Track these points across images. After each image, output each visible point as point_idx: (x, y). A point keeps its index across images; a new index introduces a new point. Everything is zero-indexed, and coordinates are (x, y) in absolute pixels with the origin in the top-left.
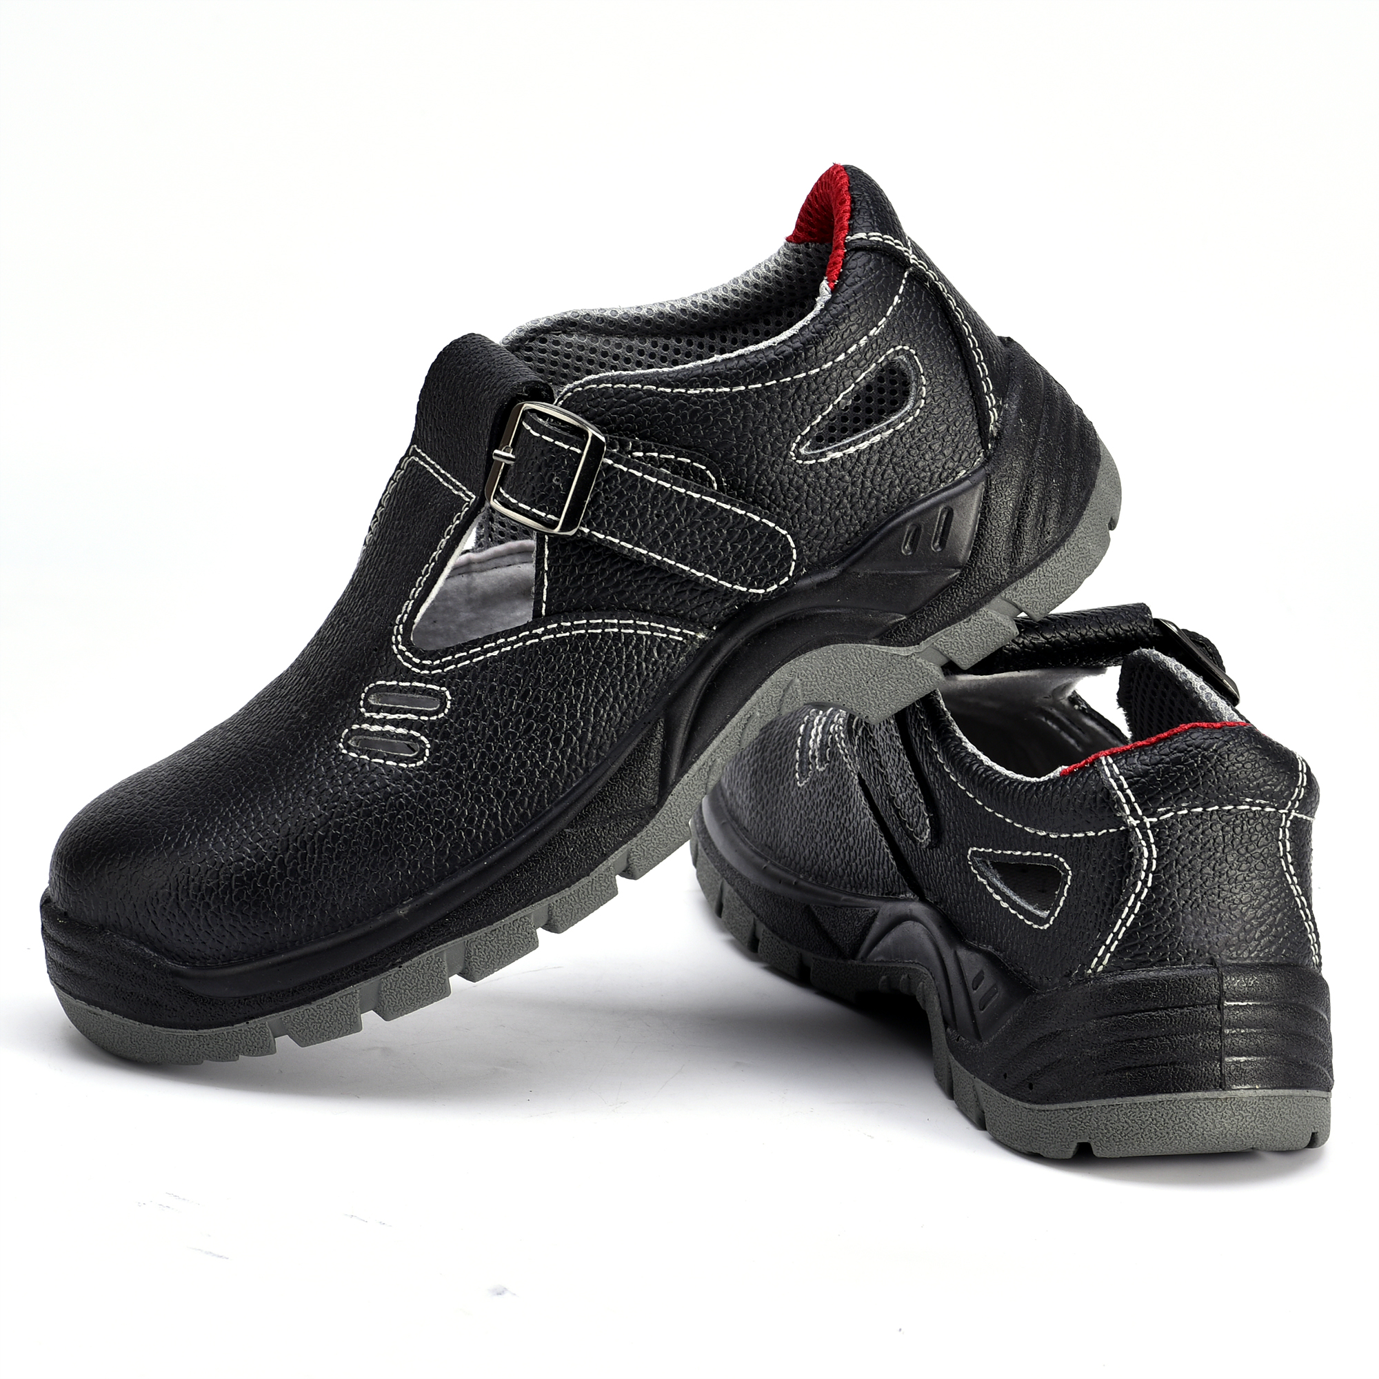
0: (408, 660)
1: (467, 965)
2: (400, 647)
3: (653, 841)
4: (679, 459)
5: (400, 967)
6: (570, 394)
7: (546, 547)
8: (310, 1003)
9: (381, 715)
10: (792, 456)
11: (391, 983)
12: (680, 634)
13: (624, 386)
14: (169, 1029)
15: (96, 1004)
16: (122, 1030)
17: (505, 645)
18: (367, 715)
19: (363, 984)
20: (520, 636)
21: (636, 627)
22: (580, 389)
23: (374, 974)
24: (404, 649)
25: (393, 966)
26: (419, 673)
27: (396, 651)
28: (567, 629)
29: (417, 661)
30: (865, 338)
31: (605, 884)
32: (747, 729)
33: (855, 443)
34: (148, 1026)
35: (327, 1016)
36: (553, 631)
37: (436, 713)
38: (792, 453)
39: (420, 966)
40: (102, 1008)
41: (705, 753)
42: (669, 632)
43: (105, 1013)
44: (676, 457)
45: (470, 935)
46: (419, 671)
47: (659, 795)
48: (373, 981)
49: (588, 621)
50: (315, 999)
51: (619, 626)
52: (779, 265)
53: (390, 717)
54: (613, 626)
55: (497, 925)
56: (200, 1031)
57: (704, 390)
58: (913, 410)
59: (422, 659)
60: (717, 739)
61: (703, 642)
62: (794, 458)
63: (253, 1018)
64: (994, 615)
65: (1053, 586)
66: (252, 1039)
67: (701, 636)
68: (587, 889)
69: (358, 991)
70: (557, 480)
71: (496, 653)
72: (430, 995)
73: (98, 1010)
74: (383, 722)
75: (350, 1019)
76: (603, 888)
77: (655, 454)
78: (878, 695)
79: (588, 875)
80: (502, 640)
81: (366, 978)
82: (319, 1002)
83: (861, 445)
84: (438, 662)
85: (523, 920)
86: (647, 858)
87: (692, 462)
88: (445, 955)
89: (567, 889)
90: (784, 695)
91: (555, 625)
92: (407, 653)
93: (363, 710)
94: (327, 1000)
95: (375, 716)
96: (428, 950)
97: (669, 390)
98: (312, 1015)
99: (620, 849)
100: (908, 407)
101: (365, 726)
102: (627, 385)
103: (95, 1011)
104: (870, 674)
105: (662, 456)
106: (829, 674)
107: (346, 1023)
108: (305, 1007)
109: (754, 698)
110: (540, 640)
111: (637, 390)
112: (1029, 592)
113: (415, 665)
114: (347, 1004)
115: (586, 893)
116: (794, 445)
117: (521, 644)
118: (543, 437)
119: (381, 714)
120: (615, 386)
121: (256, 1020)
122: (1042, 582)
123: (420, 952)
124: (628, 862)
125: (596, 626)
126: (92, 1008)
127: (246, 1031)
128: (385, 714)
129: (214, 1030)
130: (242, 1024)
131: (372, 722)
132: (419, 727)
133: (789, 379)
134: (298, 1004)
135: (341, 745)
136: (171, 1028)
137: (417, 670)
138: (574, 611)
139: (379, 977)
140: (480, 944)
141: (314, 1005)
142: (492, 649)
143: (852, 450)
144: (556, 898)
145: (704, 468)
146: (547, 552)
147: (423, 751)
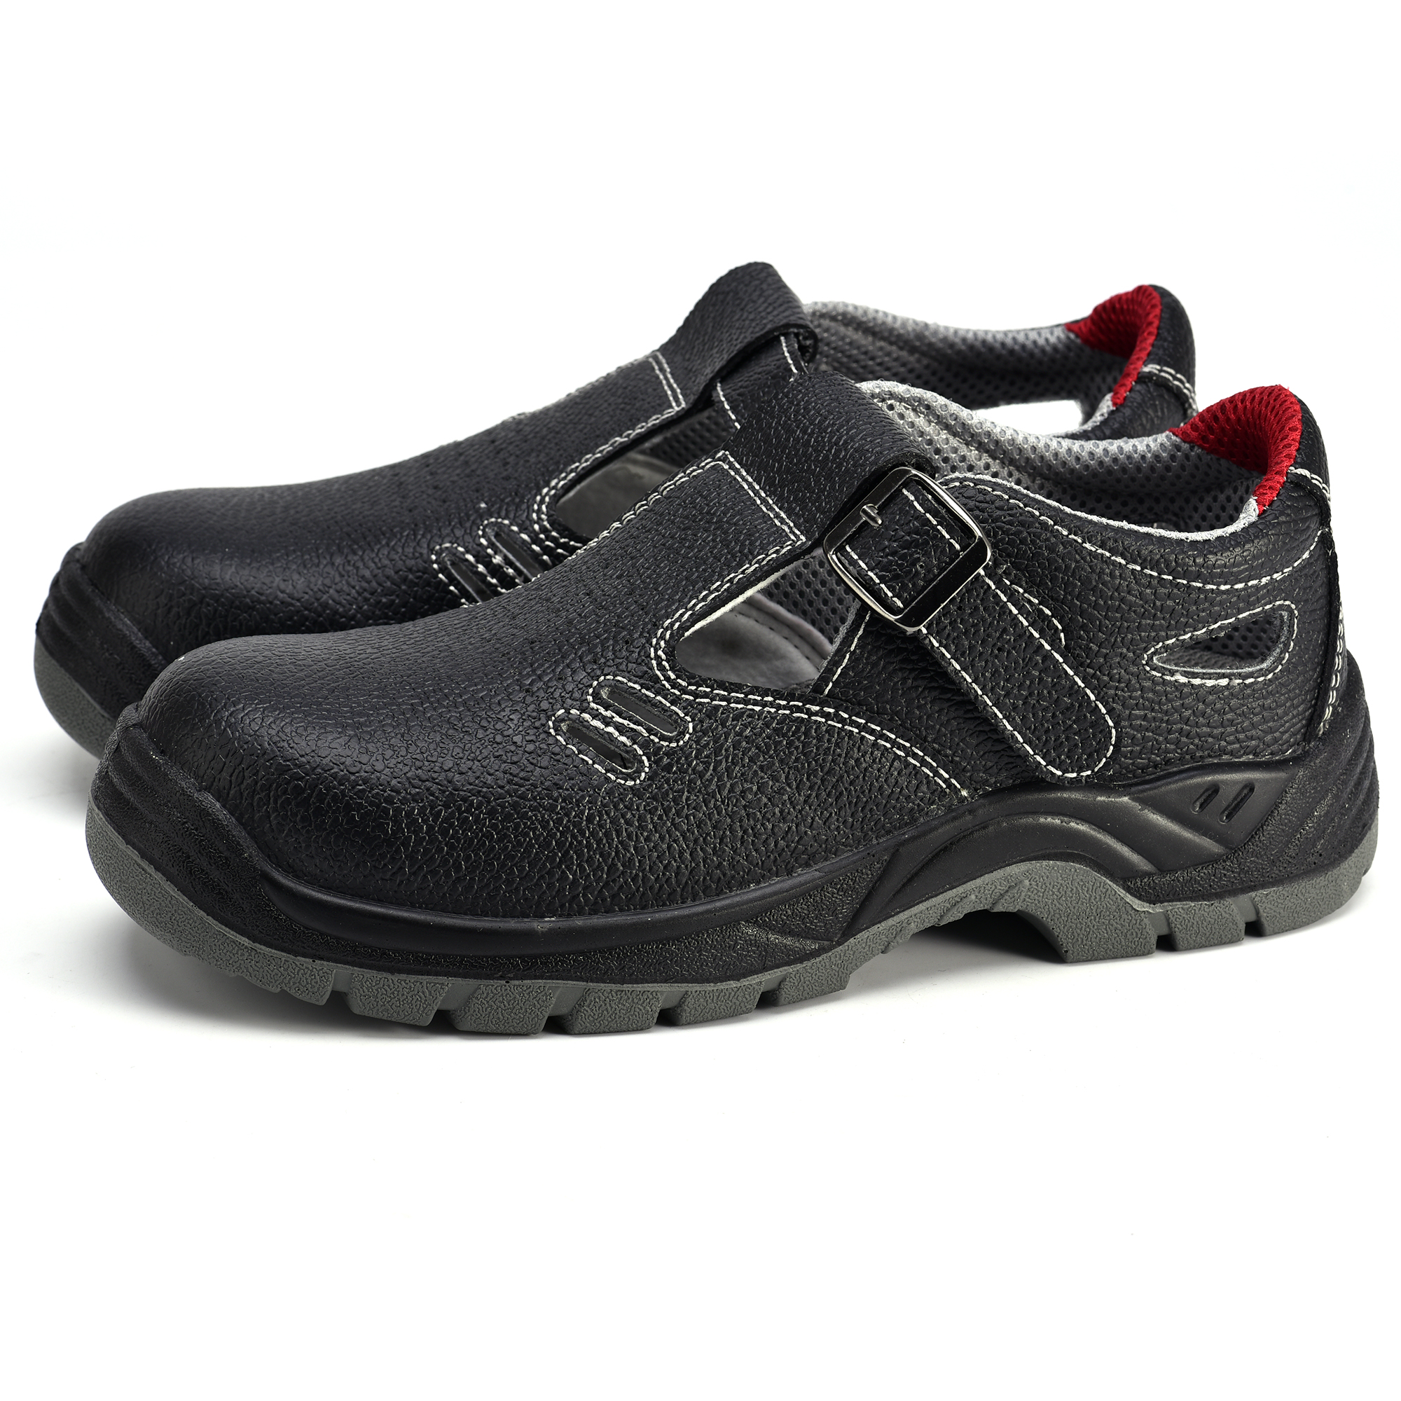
0: (662, 669)
1: (575, 1012)
2: (660, 653)
3: (813, 976)
4: (1041, 607)
5: (507, 982)
6: (957, 484)
7: (863, 627)
8: (392, 973)
9: (609, 714)
10: (1144, 659)
11: (488, 994)
12: (945, 781)
13: (1022, 505)
14: (223, 927)
15: (151, 861)
16: (167, 902)
17: (772, 704)
18: (593, 705)
19: (459, 981)
20: (791, 703)
21: (909, 752)
22: (972, 485)
23: (476, 977)
24: (664, 657)
25: (501, 978)
26: (668, 690)
27: (652, 655)
28: (842, 721)
29: (673, 676)
30: (1269, 578)
31: (747, 996)
32: (956, 908)
33: (1203, 676)
34: (202, 912)
35: (403, 995)
36: (827, 716)
37: (670, 740)
38: (1145, 656)
39: (527, 991)
40: (157, 869)
41: (906, 913)
42: (936, 774)
43: (158, 876)
44: (1040, 604)
45: (595, 984)
46: (670, 688)
47: (843, 933)
48: (472, 983)
49: (866, 723)
50: (400, 971)
51: (894, 743)
52: (1149, 452)
53: (617, 719)
54: (887, 739)
55: (626, 987)
56: (258, 945)
57: (1100, 551)
58: (1269, 671)
59: (678, 677)
60: (925, 904)
61: (963, 799)
62: (1144, 662)
63: (321, 959)
64: (1235, 910)
65: (1298, 909)
66: (309, 981)
67: (964, 793)
68: (730, 994)
69: (450, 985)
70: (921, 566)
71: (757, 708)
72: (521, 1024)
73: (151, 870)
74: (607, 722)
75: (425, 1009)
76: (744, 999)
77: (1021, 590)
78: (1090, 936)
79: (738, 981)
80: (770, 699)
81: (465, 976)
82: (403, 976)
83: (1207, 681)
84: (693, 688)
85: (654, 994)
86: (798, 990)
87: (1052, 616)
88: (558, 993)
89: (712, 984)
90: (1007, 891)
91: (832, 711)
92: (664, 663)
93: (590, 698)
94: (413, 978)
95: (602, 710)
96: (546, 979)
97: (1065, 533)
98: (389, 986)
99: (781, 969)
100: (1264, 665)
101: (586, 716)
102: (1025, 506)
103: (146, 867)
104: (1094, 911)
105: (1026, 595)
106: (1058, 891)
107: (418, 1012)
108: (385, 975)
109: (979, 881)
110: (809, 717)
111: (1033, 515)
112: (1276, 904)
113: (668, 679)
114: (430, 992)
115: (726, 997)
116: (1153, 650)
117: (788, 712)
118: (928, 515)
119: (609, 712)
120: (1011, 501)
121: (325, 963)
122: (1292, 900)
123: (536, 978)
124: (780, 985)
125: (872, 732)
126: (145, 864)
127: (307, 968)
128: (614, 715)
129: (273, 951)
130: (307, 960)
131: (596, 716)
132: (645, 745)
133: (1185, 582)
134: (379, 969)
135: (550, 723)
136: (226, 926)
137: (667, 686)
138: (855, 706)
139: (479, 982)
140: (599, 998)
141: (396, 977)
142: (756, 703)
143: (1197, 681)
144: (696, 989)
145: (1060, 627)
146: (860, 633)
147: (639, 772)
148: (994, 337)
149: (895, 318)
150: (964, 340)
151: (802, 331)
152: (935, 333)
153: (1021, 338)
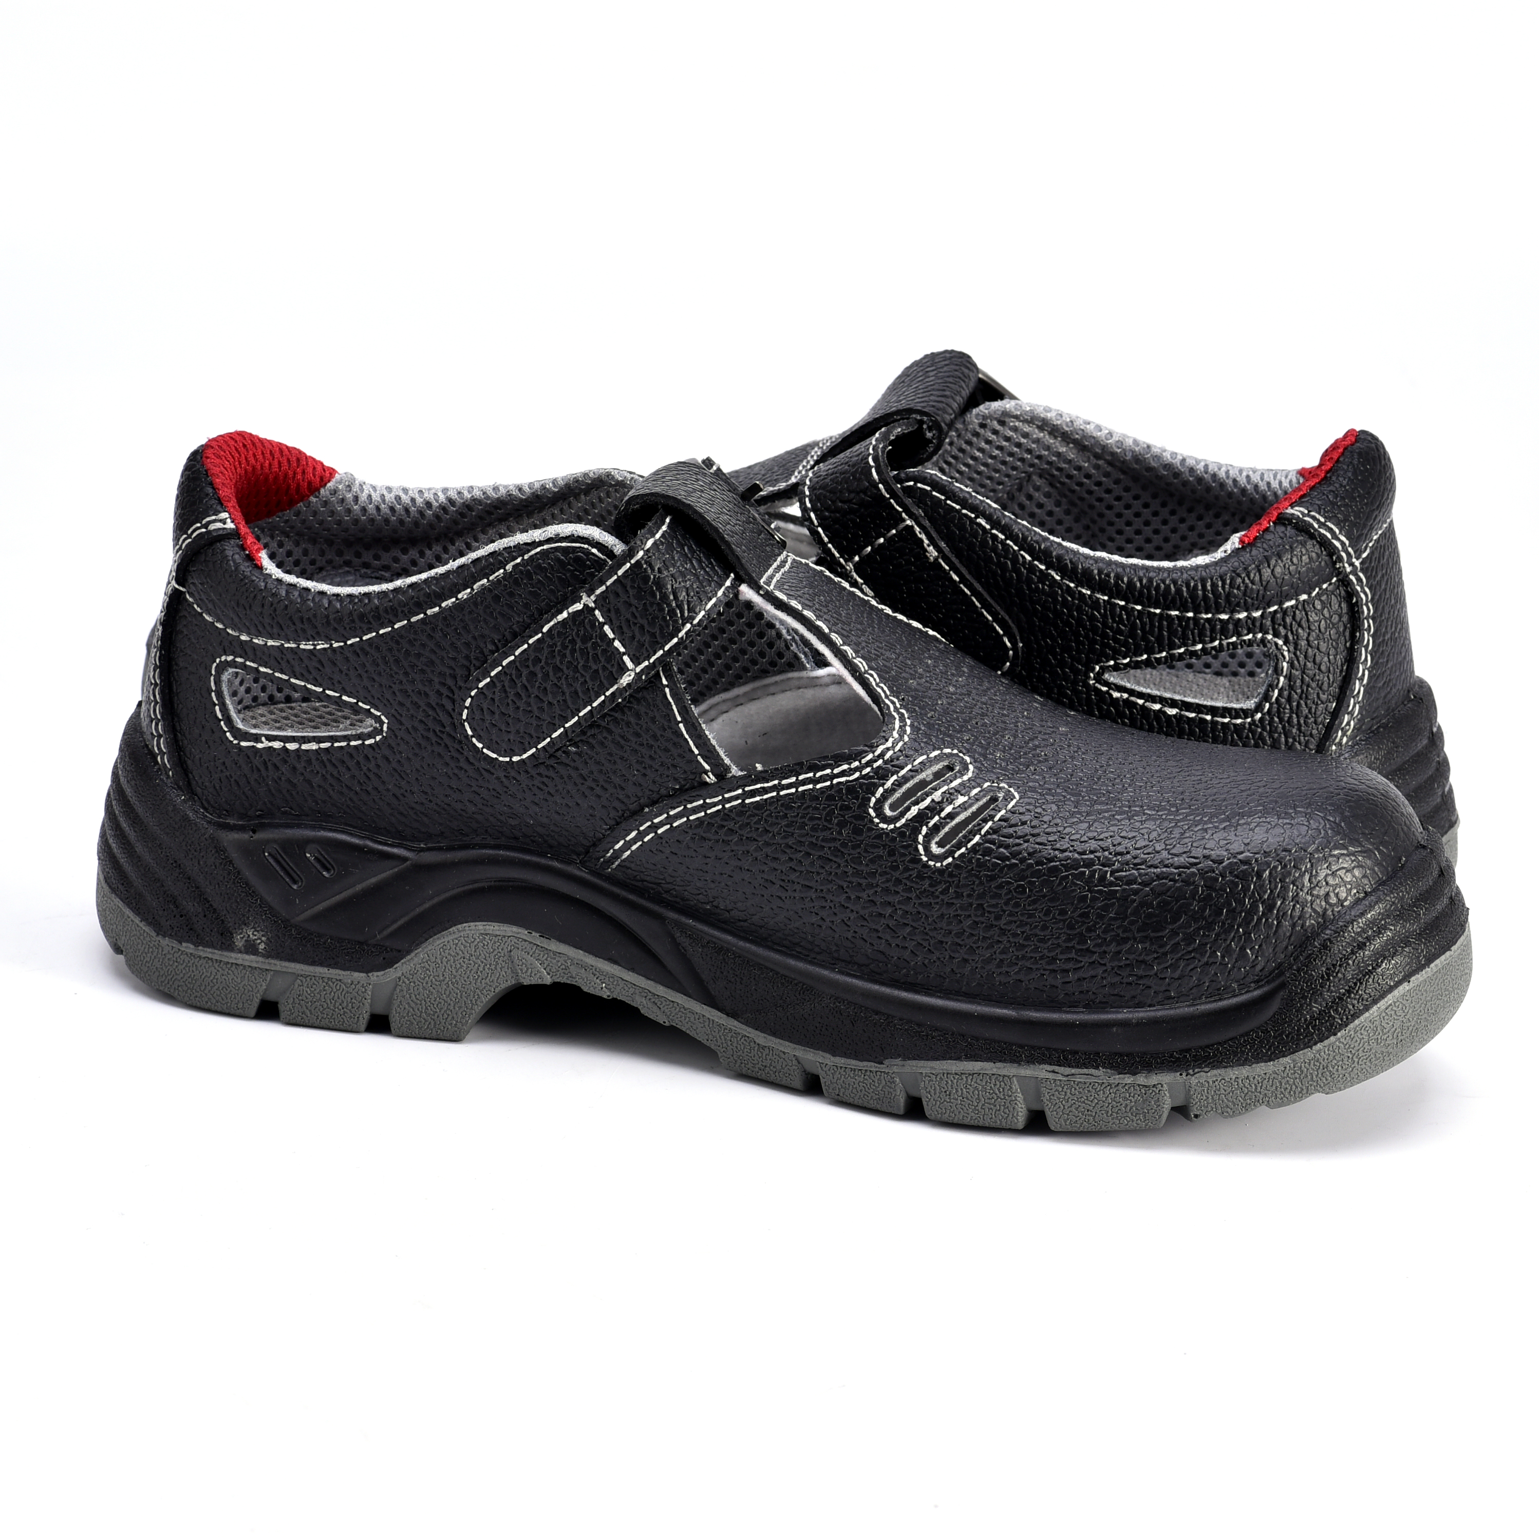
148: (1206, 466)
149: (1111, 434)
150: (1192, 470)
151: (925, 418)
152: (1157, 457)
153: (1255, 478)
